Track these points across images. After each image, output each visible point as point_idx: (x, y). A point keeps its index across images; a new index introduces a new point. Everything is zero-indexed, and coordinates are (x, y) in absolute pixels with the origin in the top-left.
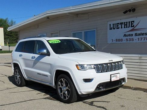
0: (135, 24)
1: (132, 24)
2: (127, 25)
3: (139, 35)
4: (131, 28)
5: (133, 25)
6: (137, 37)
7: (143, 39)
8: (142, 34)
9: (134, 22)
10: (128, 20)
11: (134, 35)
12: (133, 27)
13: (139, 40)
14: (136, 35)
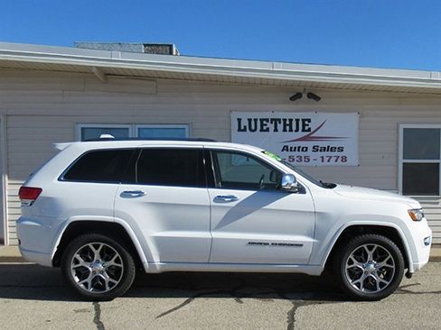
0: (312, 126)
1: (304, 125)
2: (290, 125)
3: (324, 149)
4: (301, 134)
5: (307, 128)
6: (319, 154)
7: (333, 159)
8: (332, 149)
9: (309, 120)
10: (294, 116)
11: (310, 149)
12: (308, 133)
13: (323, 161)
14: (315, 149)
